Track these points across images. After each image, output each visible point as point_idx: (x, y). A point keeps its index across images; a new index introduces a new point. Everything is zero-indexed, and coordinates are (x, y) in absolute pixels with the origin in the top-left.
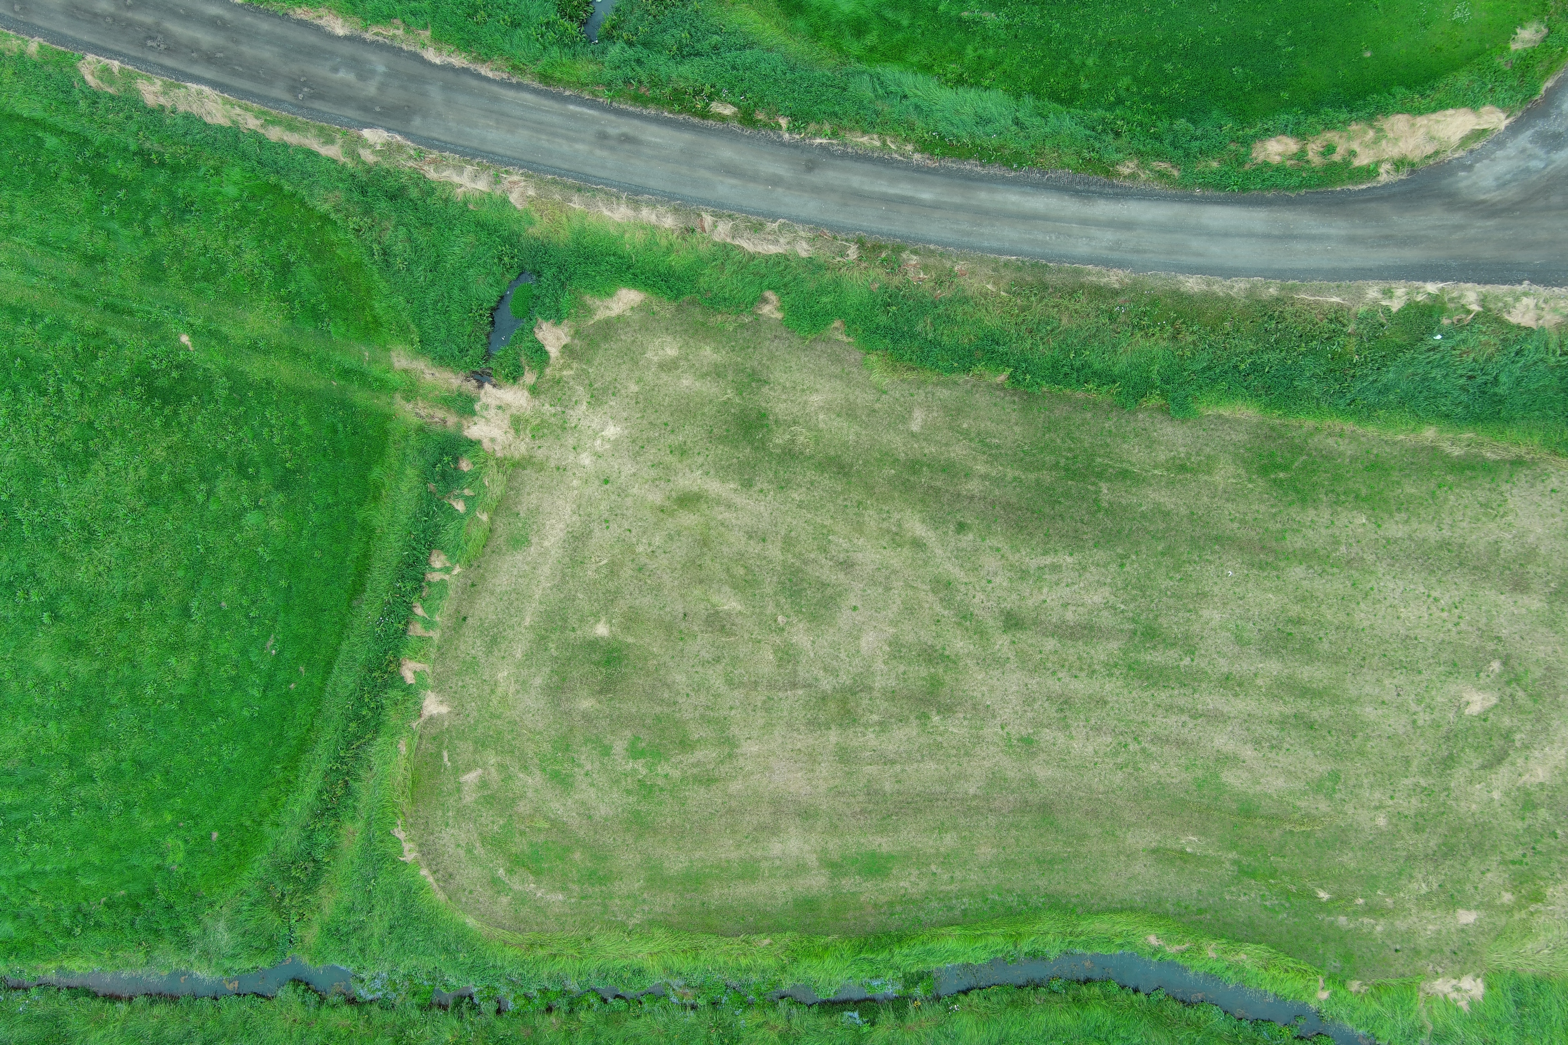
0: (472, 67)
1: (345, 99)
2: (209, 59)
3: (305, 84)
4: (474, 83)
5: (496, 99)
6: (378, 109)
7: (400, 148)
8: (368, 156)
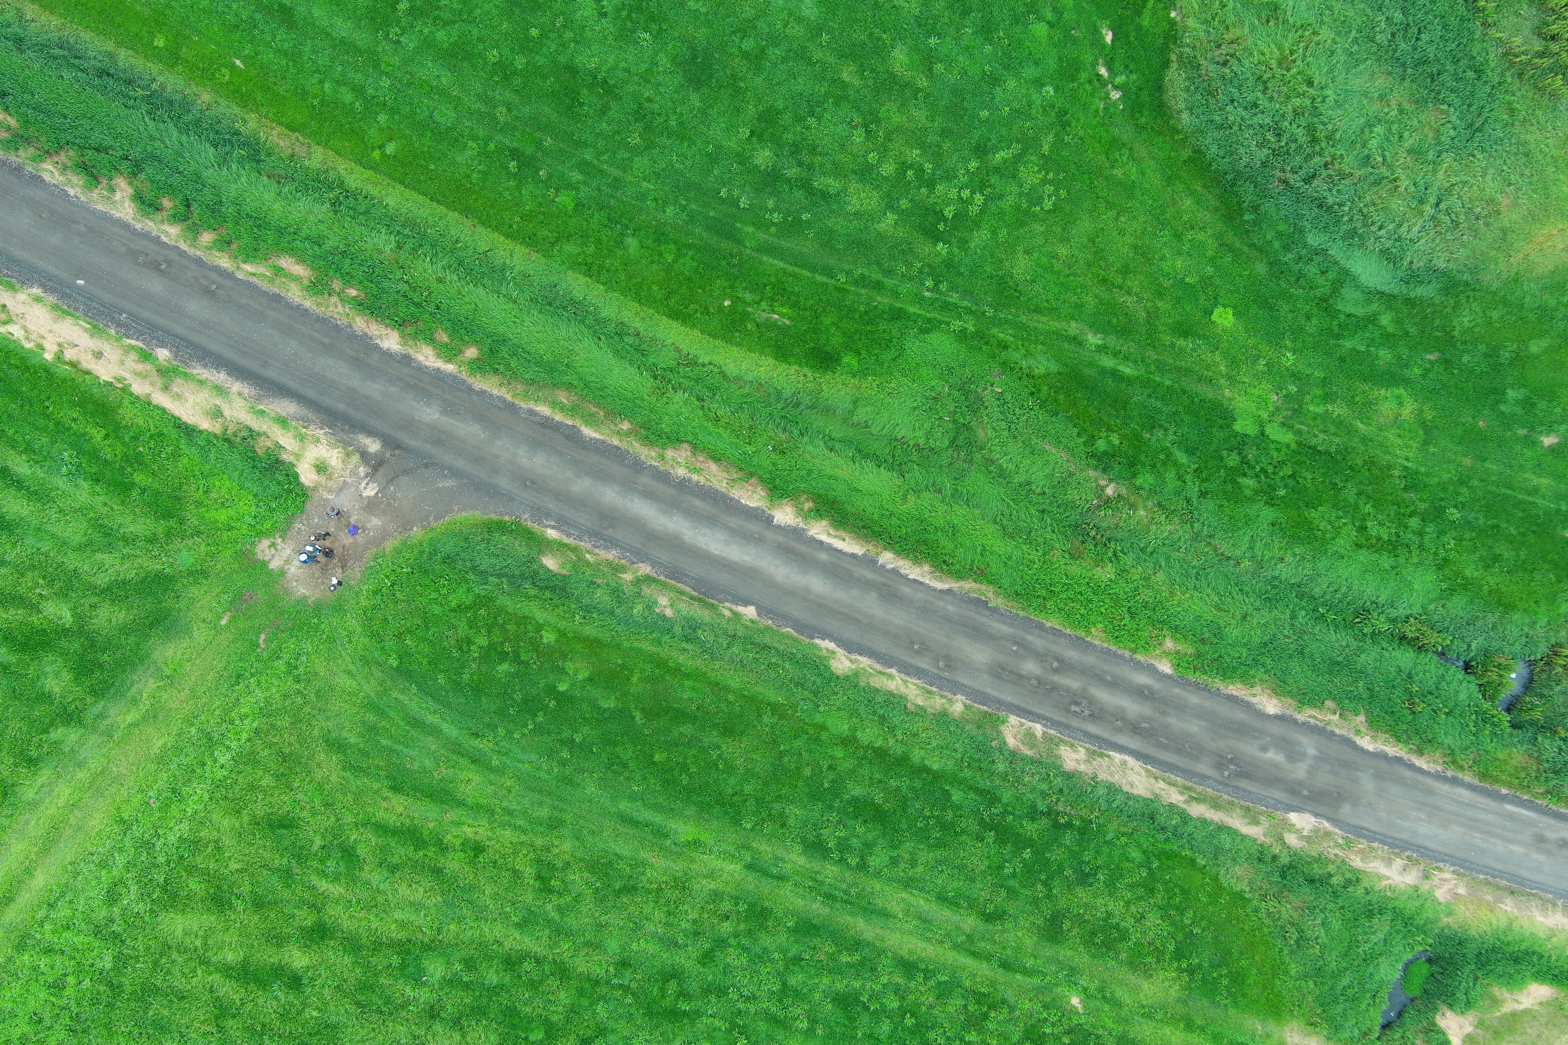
0: (1406, 757)
1: (1272, 780)
2: (1135, 729)
3: (1231, 761)
4: (1408, 774)
5: (1430, 792)
6: (1306, 793)
7: (1327, 834)
8: (1292, 840)
